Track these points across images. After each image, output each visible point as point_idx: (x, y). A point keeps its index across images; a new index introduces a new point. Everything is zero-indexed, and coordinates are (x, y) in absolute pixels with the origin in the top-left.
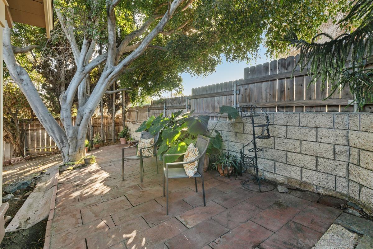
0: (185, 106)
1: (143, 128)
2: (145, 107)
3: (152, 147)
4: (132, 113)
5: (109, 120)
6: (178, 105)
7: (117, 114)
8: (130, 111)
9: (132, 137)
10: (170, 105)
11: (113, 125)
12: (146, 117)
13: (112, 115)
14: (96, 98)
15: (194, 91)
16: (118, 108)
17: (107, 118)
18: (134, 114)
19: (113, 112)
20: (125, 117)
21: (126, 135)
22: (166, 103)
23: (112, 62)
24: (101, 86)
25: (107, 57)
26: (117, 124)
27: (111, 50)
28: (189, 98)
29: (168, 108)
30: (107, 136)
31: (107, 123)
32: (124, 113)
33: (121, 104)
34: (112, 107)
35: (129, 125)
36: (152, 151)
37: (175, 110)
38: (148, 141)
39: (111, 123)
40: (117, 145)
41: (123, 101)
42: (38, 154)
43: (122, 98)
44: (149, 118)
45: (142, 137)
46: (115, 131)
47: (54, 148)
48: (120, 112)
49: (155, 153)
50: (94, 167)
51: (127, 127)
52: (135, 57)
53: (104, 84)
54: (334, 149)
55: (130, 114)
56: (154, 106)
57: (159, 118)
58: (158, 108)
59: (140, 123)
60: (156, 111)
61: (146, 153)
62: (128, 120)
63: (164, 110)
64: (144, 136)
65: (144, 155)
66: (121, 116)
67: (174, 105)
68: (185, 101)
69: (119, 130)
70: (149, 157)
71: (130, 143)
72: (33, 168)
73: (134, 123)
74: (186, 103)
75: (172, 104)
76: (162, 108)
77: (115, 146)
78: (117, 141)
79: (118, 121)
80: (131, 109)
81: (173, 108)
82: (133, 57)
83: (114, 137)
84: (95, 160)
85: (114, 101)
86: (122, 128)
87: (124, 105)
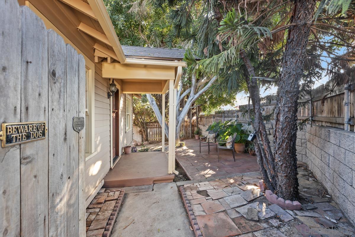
0: (235, 116)
1: (210, 129)
2: (212, 115)
3: (214, 138)
4: (202, 119)
5: (188, 123)
6: (231, 115)
7: (193, 119)
8: (202, 117)
9: (203, 135)
10: (227, 115)
11: (190, 126)
12: (212, 122)
13: (190, 120)
14: (185, 112)
15: (240, 107)
16: (193, 115)
17: (187, 122)
18: (204, 120)
19: (191, 118)
20: (198, 122)
21: (199, 133)
22: (224, 113)
23: (193, 93)
24: (188, 106)
25: (191, 90)
26: (193, 126)
27: (193, 87)
28: (237, 111)
29: (225, 117)
30: (187, 133)
31: (187, 125)
32: (197, 119)
33: (196, 113)
34: (190, 114)
35: (201, 127)
36: (214, 140)
37: (230, 118)
38: (212, 135)
39: (189, 125)
40: (193, 140)
41: (197, 110)
42: (152, 141)
43: (196, 108)
44: (213, 122)
45: (209, 133)
46: (192, 130)
47: (159, 139)
48: (195, 118)
49: (215, 141)
50: (185, 147)
51: (199, 128)
52: (205, 90)
53: (189, 105)
54: (301, 141)
55: (201, 119)
56: (217, 115)
57: (218, 123)
58: (219, 116)
59: (208, 125)
60: (218, 118)
61: (211, 141)
62: (200, 123)
63: (223, 118)
64: (210, 133)
65: (210, 142)
66: (196, 120)
67: (229, 115)
68: (235, 113)
69: (194, 130)
70: (212, 143)
71: (202, 138)
72: (154, 147)
73: (204, 126)
74: (236, 114)
75: (228, 114)
76: (221, 116)
77: (192, 140)
78: (193, 137)
79: (193, 124)
80: (202, 116)
81: (228, 117)
82: (204, 90)
83: (191, 134)
84: (184, 144)
85: (191, 111)
86: (196, 129)
87: (197, 113)
